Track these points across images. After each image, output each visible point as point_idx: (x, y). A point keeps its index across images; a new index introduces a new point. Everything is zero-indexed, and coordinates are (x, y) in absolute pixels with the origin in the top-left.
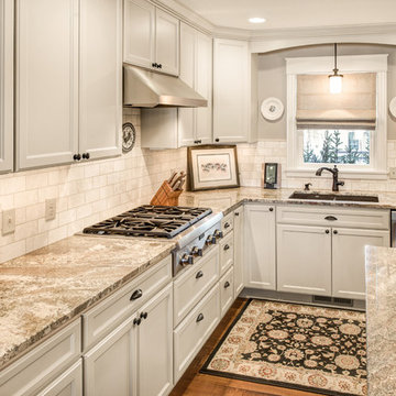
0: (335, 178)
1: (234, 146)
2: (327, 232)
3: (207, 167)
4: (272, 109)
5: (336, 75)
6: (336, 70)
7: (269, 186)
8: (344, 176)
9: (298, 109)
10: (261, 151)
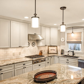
0: (73, 53)
1: (57, 46)
2: (67, 63)
3: (51, 50)
4: (63, 40)
5: (73, 33)
6: (73, 32)
7: (62, 54)
8: (75, 53)
9: (67, 39)
10: (61, 47)
